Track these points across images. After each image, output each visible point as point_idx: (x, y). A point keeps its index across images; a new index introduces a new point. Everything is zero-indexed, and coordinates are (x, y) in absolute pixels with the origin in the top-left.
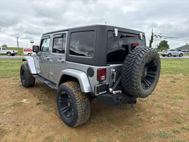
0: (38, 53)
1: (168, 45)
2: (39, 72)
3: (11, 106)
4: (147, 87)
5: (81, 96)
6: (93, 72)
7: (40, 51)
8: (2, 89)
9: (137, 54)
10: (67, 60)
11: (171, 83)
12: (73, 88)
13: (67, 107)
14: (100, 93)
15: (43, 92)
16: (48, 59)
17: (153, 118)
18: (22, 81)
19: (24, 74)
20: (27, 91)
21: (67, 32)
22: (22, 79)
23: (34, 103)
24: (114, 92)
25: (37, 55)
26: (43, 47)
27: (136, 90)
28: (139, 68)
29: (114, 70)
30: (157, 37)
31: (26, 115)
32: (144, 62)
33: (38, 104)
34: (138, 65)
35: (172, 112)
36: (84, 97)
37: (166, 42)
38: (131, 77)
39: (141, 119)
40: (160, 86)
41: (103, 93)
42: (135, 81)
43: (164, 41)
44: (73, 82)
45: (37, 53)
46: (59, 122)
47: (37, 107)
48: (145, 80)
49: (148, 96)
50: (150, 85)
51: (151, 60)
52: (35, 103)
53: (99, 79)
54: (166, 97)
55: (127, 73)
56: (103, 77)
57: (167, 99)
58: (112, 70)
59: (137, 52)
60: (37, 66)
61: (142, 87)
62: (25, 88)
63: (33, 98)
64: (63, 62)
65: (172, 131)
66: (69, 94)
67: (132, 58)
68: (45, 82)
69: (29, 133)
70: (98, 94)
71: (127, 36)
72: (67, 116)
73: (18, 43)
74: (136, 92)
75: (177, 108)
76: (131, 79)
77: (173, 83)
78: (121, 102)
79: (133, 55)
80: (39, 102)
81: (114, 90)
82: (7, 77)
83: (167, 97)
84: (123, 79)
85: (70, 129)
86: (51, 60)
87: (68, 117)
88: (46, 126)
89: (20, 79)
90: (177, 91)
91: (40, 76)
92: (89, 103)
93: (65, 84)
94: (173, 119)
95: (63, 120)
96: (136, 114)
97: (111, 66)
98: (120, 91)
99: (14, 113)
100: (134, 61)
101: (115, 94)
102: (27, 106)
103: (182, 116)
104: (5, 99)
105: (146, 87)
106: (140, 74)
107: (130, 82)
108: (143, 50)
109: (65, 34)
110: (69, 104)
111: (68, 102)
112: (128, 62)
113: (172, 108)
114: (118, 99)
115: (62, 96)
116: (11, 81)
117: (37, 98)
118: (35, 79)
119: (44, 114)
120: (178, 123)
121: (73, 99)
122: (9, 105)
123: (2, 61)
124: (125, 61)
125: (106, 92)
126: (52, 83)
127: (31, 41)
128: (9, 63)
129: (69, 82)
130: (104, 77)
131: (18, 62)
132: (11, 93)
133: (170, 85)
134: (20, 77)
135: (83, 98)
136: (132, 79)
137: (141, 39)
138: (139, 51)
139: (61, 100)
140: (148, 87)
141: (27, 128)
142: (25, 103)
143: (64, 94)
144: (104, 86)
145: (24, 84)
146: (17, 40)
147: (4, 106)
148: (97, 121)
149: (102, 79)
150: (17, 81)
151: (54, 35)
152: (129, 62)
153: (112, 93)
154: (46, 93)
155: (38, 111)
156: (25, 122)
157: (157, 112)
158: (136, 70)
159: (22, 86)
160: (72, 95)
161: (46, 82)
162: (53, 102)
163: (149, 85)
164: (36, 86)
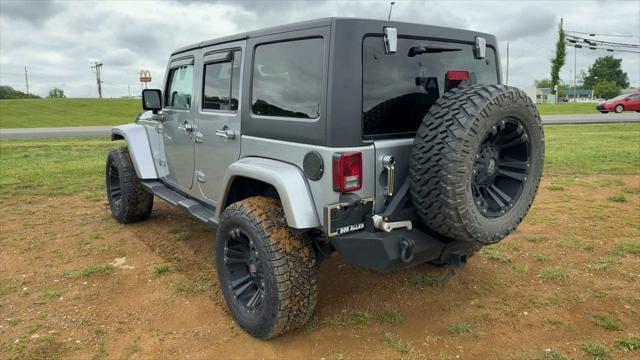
0: (161, 112)
1: (624, 72)
2: (164, 173)
3: (78, 278)
4: (494, 210)
5: (287, 241)
6: (322, 167)
7: (166, 105)
8: (52, 230)
9: (459, 104)
10: (246, 130)
11: (612, 204)
12: (264, 217)
13: (248, 276)
14: (343, 230)
15: (178, 236)
16: (190, 130)
17: (526, 313)
18: (111, 203)
19: (118, 179)
20: (128, 233)
21: (242, 44)
22: (113, 197)
23: (148, 268)
24: (386, 226)
25: (157, 120)
26: (175, 93)
27: (455, 218)
28: (463, 148)
29: (388, 158)
30: (580, 47)
31: (126, 304)
32: (478, 129)
33: (161, 272)
34: (460, 139)
35: (598, 295)
36: (297, 244)
37: (617, 63)
38: (437, 179)
39: (486, 318)
40: (570, 214)
41: (353, 228)
42: (449, 188)
43: (608, 60)
44: (265, 199)
45: (155, 111)
46: (224, 324)
47: (158, 281)
48: (492, 190)
49: (500, 239)
50: (506, 204)
51: (506, 124)
52: (152, 269)
53: (339, 185)
54: (581, 249)
55: (427, 166)
56: (351, 181)
57: (587, 255)
58: (380, 158)
59: (456, 98)
60: (156, 153)
61: (476, 210)
62: (123, 226)
63: (147, 254)
64: (233, 138)
65: (584, 353)
66: (252, 235)
67: (441, 117)
68: (180, 203)
69: (133, 353)
70: (336, 233)
71: (429, 50)
72: (249, 305)
73: (99, 82)
74: (456, 224)
75: (617, 283)
76: (438, 186)
77: (619, 204)
78: (411, 257)
79: (447, 110)
80: (164, 265)
81: (386, 219)
82: (67, 192)
83: (588, 249)
84: (414, 184)
85: (257, 344)
86: (199, 134)
87: (251, 309)
88: (184, 334)
89: (106, 198)
90: (628, 229)
91: (169, 187)
92: (314, 261)
93: (239, 204)
94: (595, 317)
95: (235, 318)
96: (472, 303)
97: (379, 144)
98: (408, 224)
99: (89, 299)
100: (448, 127)
101: (388, 231)
102: (126, 277)
103: (627, 307)
104: (61, 257)
105: (490, 209)
106: (468, 168)
107: (437, 192)
108: (476, 93)
109: (239, 49)
110: (253, 268)
111: (251, 262)
112: (431, 130)
113: (599, 283)
114: (400, 247)
115: (232, 242)
116: (80, 203)
117: (159, 254)
118: (151, 196)
119: (177, 302)
120: (611, 328)
121: (264, 250)
122: (72, 275)
123: (50, 144)
124: (422, 130)
125: (363, 226)
126: (204, 205)
127: (143, 76)
128: (73, 148)
129: (250, 199)
130: (354, 178)
131: (101, 146)
132: (78, 240)
133: (606, 210)
134: (105, 192)
135: (294, 247)
136: (442, 183)
137: (480, 58)
138: (464, 97)
139: (228, 255)
140: (500, 209)
141: (128, 339)
142: (121, 270)
143: (238, 235)
144: (357, 209)
145: (117, 214)
146: (98, 74)
147: (58, 276)
148: (343, 321)
149: (348, 186)
150: (98, 203)
151: (206, 54)
152: (434, 132)
153: (380, 230)
154: (187, 239)
155: (159, 292)
156: (121, 323)
157: (546, 296)
158: (452, 156)
159: (113, 220)
160: (259, 236)
161: (186, 204)
162: (208, 265)
163: (502, 205)
164: (156, 217)
